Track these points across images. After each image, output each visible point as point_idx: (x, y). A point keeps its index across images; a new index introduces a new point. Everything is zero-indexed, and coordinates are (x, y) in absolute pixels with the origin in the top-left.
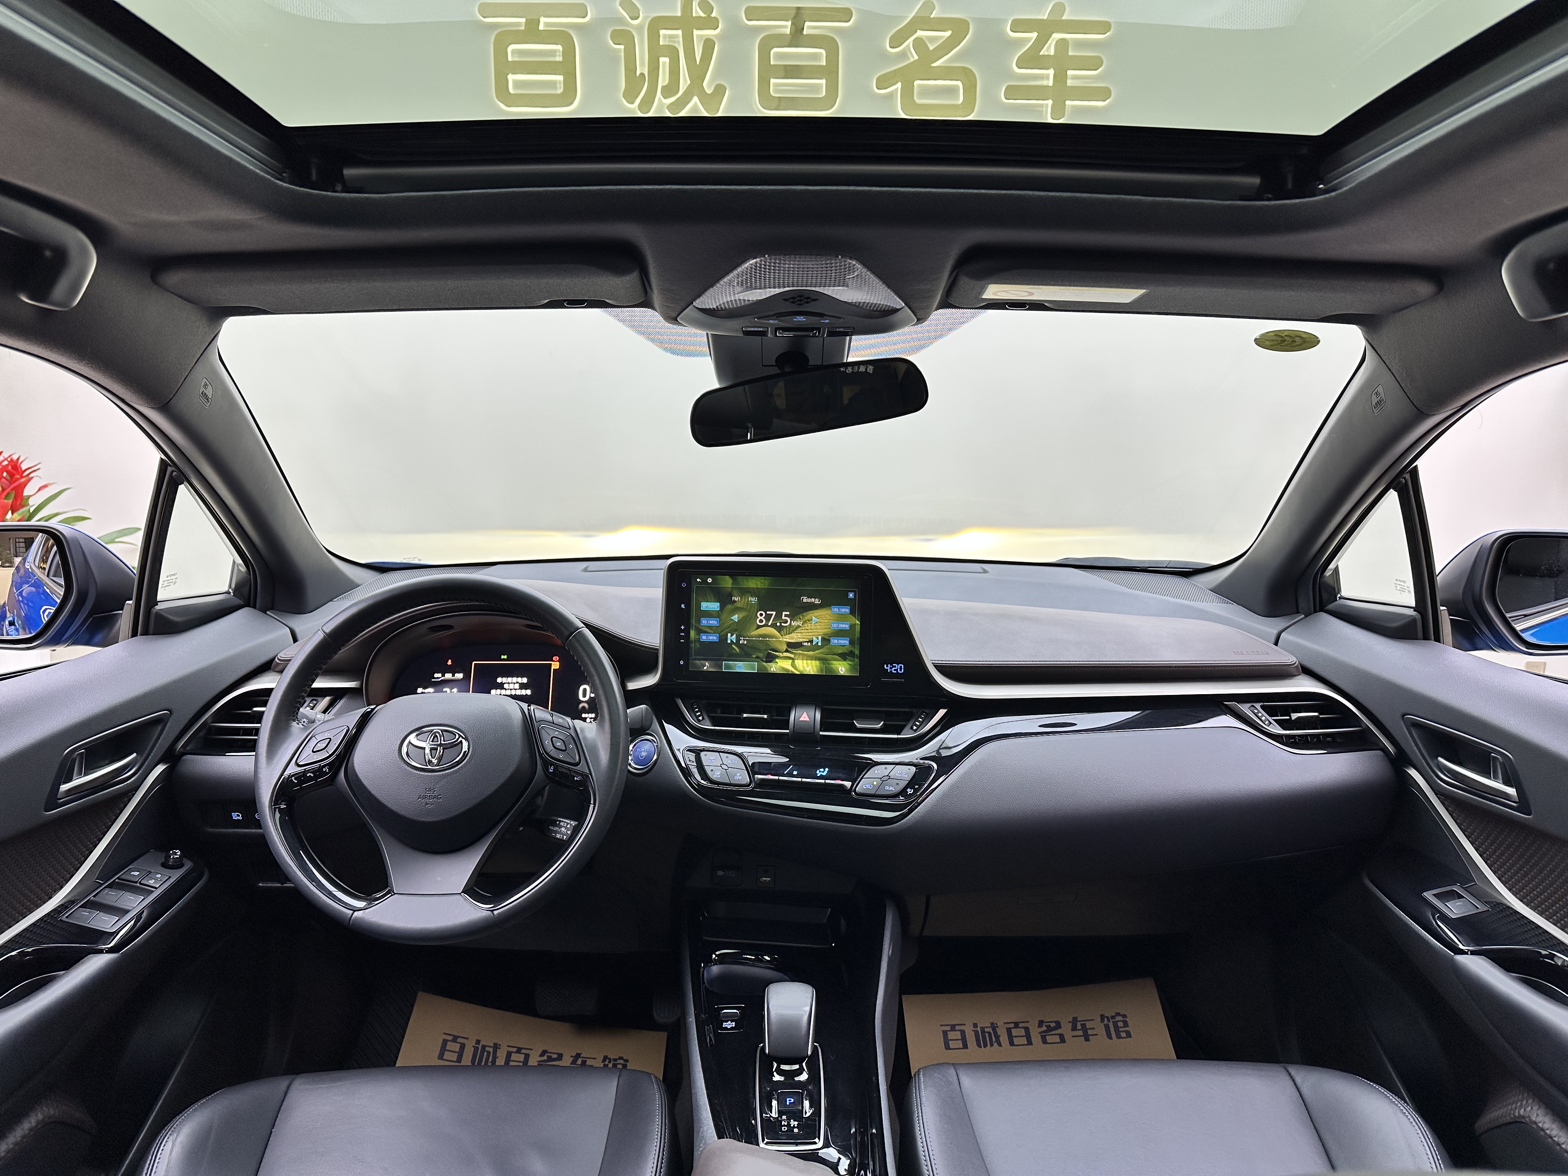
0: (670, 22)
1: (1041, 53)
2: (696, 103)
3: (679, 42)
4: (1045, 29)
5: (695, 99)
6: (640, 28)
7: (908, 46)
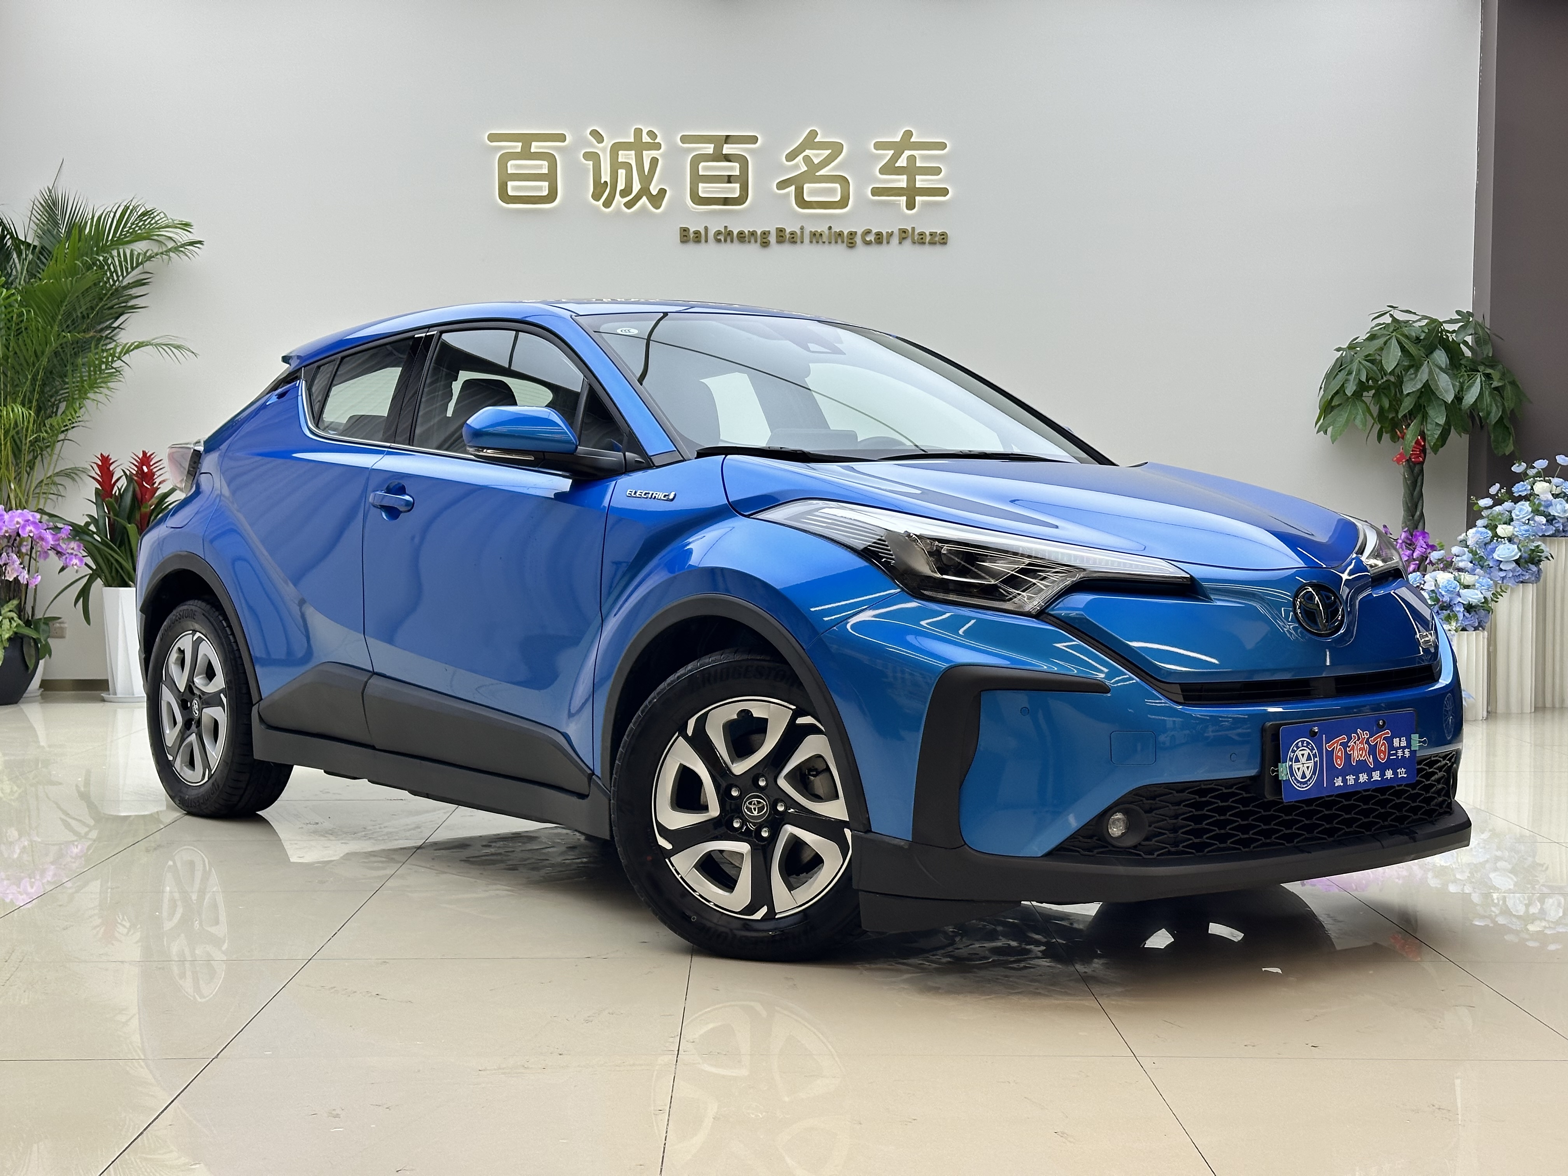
0: (626, 146)
1: (897, 165)
2: (644, 202)
3: (632, 159)
4: (898, 148)
5: (644, 198)
6: (604, 150)
7: (800, 160)
